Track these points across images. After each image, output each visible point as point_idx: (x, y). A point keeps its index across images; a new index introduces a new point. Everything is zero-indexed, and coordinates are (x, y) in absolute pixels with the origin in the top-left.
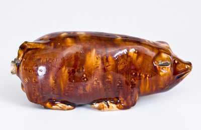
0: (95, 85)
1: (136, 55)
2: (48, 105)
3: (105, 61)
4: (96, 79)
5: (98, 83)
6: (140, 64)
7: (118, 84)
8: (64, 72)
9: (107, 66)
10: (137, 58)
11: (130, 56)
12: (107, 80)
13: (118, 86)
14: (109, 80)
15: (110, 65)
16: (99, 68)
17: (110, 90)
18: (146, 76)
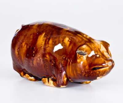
0: (38, 61)
1: (69, 43)
2: (22, 74)
3: (47, 43)
4: (39, 56)
5: (40, 59)
6: (70, 51)
7: (53, 64)
8: (24, 47)
9: (47, 47)
10: (69, 45)
11: (65, 43)
12: (46, 58)
13: (53, 65)
14: (47, 59)
15: (49, 47)
16: (42, 48)
17: (48, 67)
18: (70, 61)
